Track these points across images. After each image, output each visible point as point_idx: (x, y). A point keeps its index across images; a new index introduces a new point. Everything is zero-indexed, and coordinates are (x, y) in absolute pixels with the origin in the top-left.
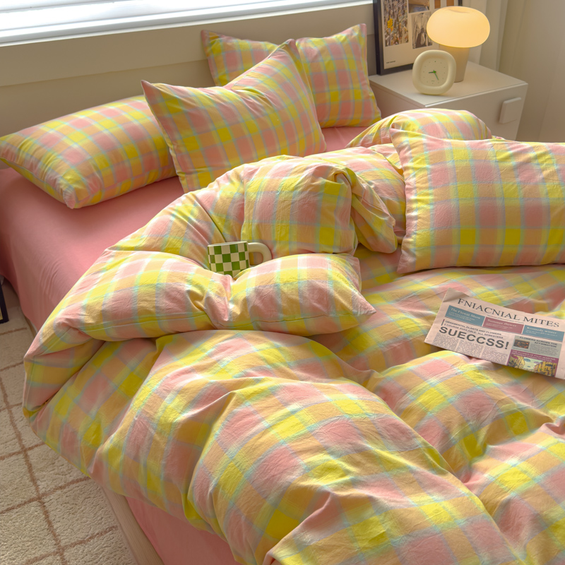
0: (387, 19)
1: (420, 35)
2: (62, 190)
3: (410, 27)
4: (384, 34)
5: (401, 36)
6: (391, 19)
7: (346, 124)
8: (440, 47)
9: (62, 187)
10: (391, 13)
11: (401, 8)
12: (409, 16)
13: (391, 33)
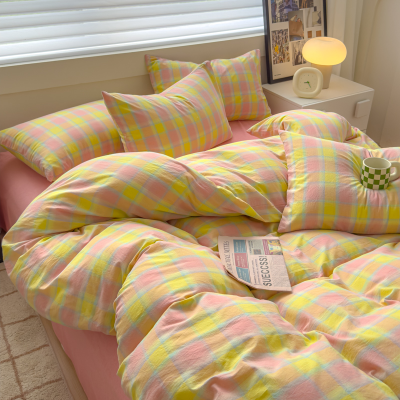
0: (274, 46)
2: (44, 168)
3: (290, 51)
4: (272, 56)
5: (284, 57)
7: (246, 119)
8: (312, 65)
9: (44, 166)
11: (284, 38)
12: (290, 44)
13: (278, 55)
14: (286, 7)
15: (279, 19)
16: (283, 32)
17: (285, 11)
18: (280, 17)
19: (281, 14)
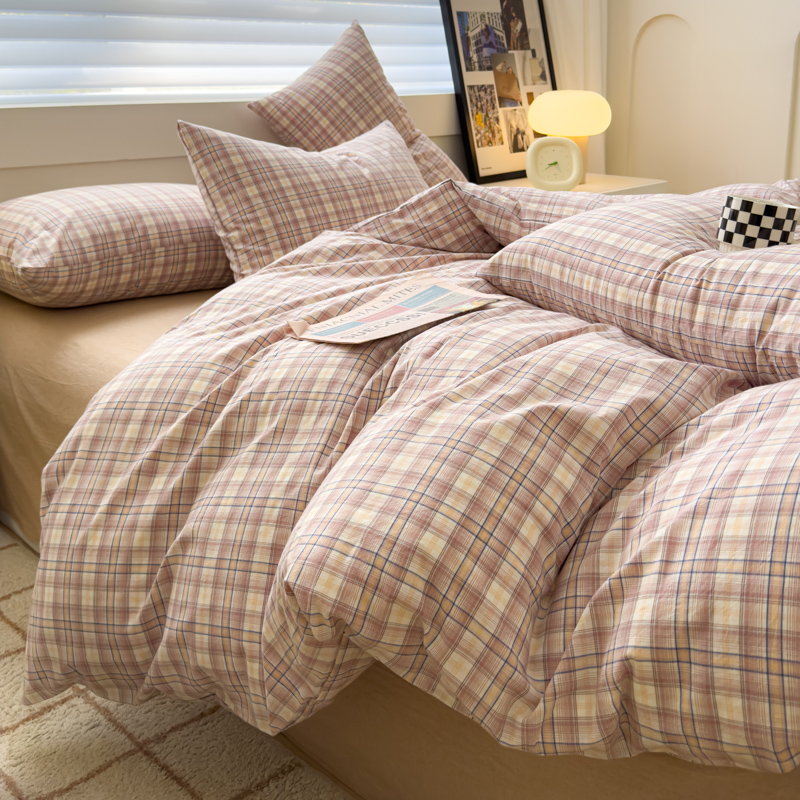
0: (475, 113)
1: (516, 137)
3: (503, 125)
4: (474, 132)
5: (494, 136)
6: (480, 113)
10: (479, 104)
11: (490, 101)
12: (501, 112)
13: (482, 132)
14: (486, 46)
15: (476, 65)
16: (485, 90)
17: (486, 52)
18: (479, 62)
19: (479, 57)
